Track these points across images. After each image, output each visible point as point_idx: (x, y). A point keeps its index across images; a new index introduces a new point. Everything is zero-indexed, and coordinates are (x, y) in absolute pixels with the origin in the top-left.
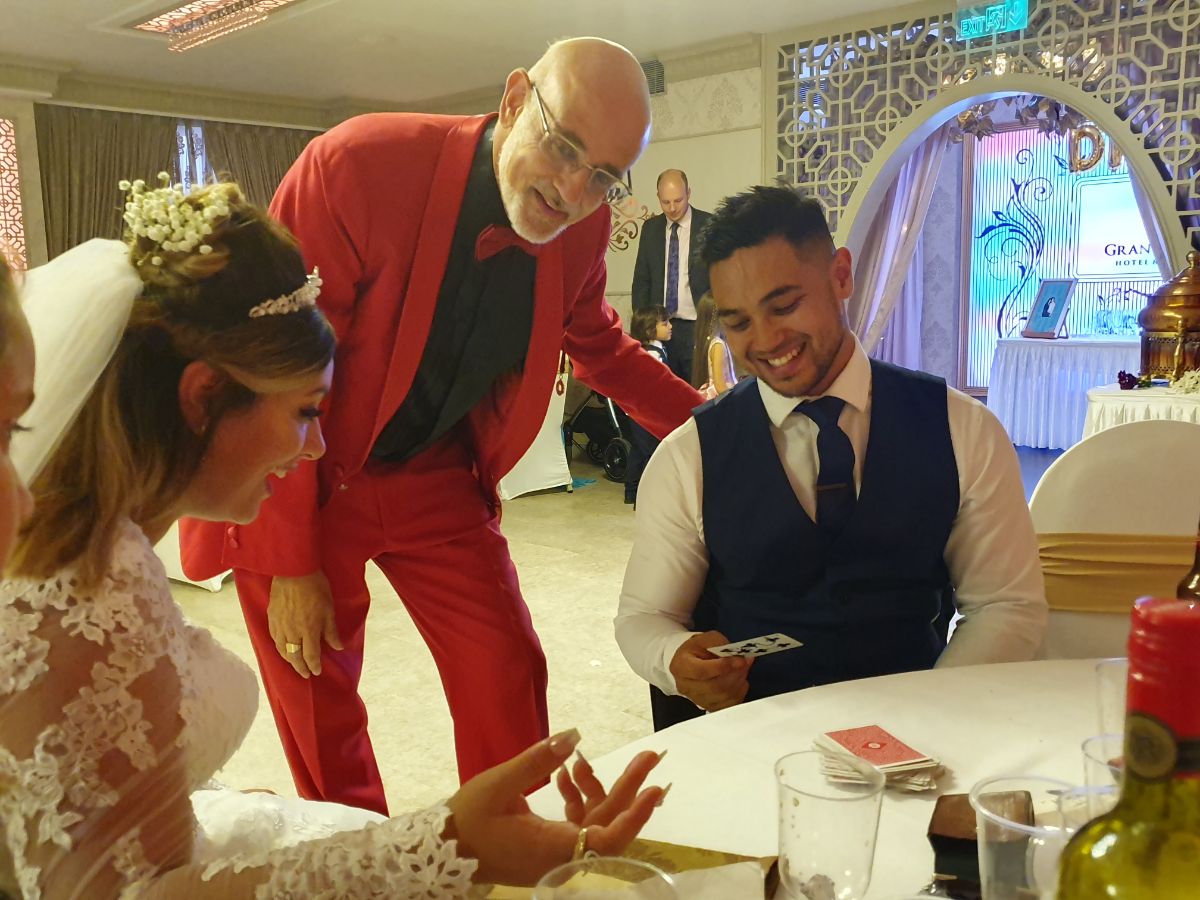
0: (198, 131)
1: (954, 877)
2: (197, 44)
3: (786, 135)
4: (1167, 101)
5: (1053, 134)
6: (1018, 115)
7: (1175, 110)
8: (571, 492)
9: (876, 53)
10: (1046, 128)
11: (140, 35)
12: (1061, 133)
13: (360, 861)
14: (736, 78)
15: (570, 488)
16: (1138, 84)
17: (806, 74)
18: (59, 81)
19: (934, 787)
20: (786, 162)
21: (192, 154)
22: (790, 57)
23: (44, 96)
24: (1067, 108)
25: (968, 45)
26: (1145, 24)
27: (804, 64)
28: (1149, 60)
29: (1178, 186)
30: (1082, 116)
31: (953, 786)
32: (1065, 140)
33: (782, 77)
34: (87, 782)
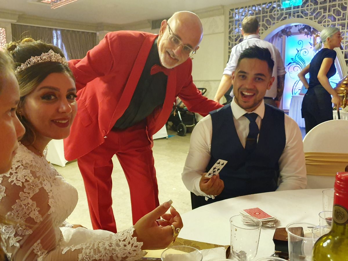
0: (59, 32)
1: (281, 252)
2: (59, 7)
3: (231, 35)
4: (342, 27)
5: (309, 36)
6: (299, 30)
7: (345, 29)
8: (167, 139)
9: (257, 12)
10: (307, 34)
11: (42, 4)
12: (311, 35)
13: (109, 245)
14: (217, 18)
15: (167, 138)
16: (334, 21)
17: (237, 17)
18: (19, 17)
19: (275, 226)
20: (231, 43)
21: (57, 39)
22: (233, 12)
23: (14, 21)
24: (313, 28)
25: (284, 10)
26: (336, 4)
27: (237, 15)
28: (337, 15)
29: (345, 52)
30: (317, 31)
31: (280, 226)
32: (312, 38)
33: (230, 18)
34: (22, 228)
